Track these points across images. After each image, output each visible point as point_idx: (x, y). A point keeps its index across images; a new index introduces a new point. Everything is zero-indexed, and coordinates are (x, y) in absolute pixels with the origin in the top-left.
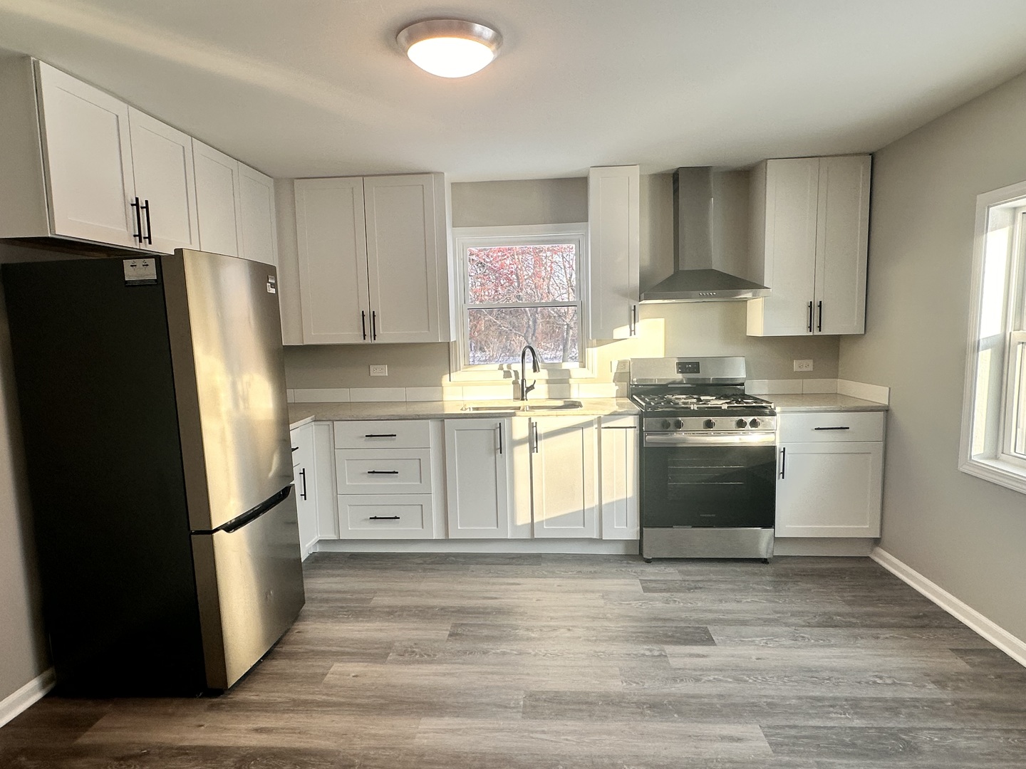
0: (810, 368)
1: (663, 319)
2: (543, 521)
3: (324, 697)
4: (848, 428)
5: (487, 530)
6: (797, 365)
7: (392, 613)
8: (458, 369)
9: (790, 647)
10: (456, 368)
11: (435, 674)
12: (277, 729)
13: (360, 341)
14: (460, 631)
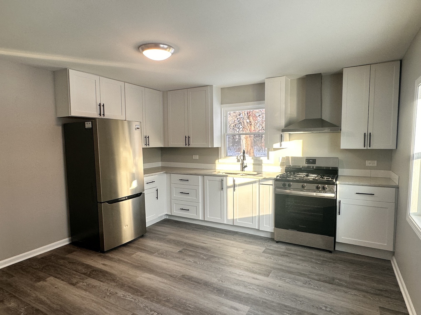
0: (376, 165)
1: (302, 140)
2: (237, 219)
3: (127, 260)
4: (374, 194)
5: (217, 219)
6: (368, 163)
7: (169, 241)
8: (221, 158)
9: (299, 286)
10: (221, 157)
11: (162, 262)
12: (108, 265)
13: (185, 146)
14: (183, 251)
